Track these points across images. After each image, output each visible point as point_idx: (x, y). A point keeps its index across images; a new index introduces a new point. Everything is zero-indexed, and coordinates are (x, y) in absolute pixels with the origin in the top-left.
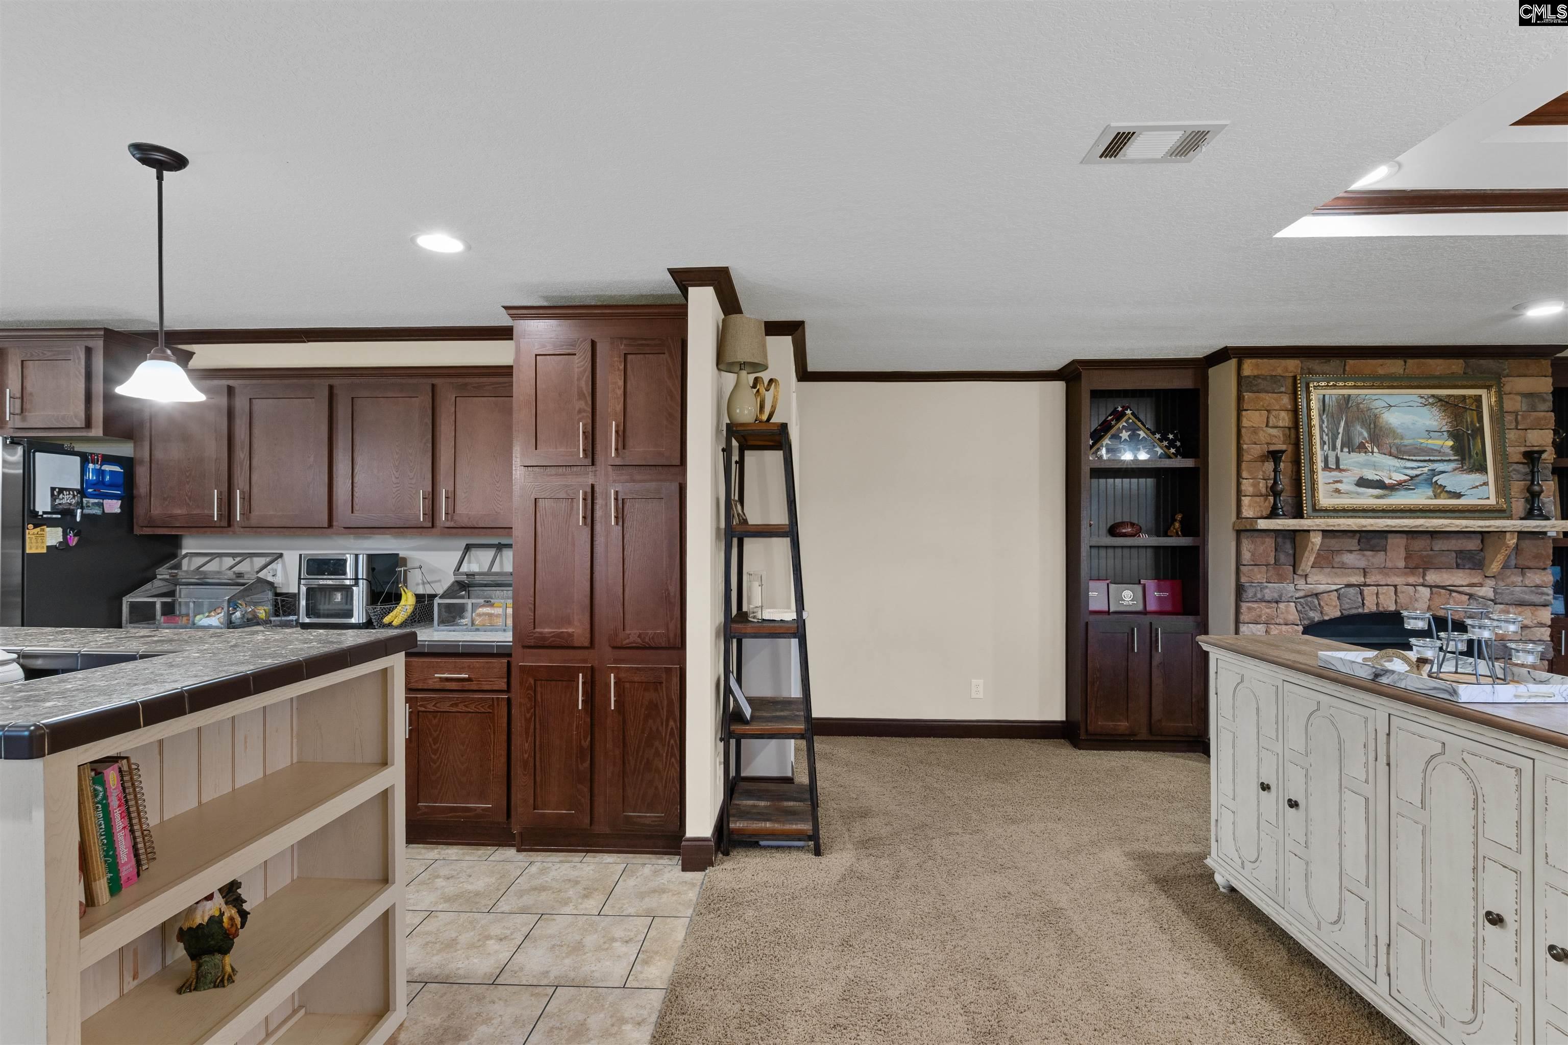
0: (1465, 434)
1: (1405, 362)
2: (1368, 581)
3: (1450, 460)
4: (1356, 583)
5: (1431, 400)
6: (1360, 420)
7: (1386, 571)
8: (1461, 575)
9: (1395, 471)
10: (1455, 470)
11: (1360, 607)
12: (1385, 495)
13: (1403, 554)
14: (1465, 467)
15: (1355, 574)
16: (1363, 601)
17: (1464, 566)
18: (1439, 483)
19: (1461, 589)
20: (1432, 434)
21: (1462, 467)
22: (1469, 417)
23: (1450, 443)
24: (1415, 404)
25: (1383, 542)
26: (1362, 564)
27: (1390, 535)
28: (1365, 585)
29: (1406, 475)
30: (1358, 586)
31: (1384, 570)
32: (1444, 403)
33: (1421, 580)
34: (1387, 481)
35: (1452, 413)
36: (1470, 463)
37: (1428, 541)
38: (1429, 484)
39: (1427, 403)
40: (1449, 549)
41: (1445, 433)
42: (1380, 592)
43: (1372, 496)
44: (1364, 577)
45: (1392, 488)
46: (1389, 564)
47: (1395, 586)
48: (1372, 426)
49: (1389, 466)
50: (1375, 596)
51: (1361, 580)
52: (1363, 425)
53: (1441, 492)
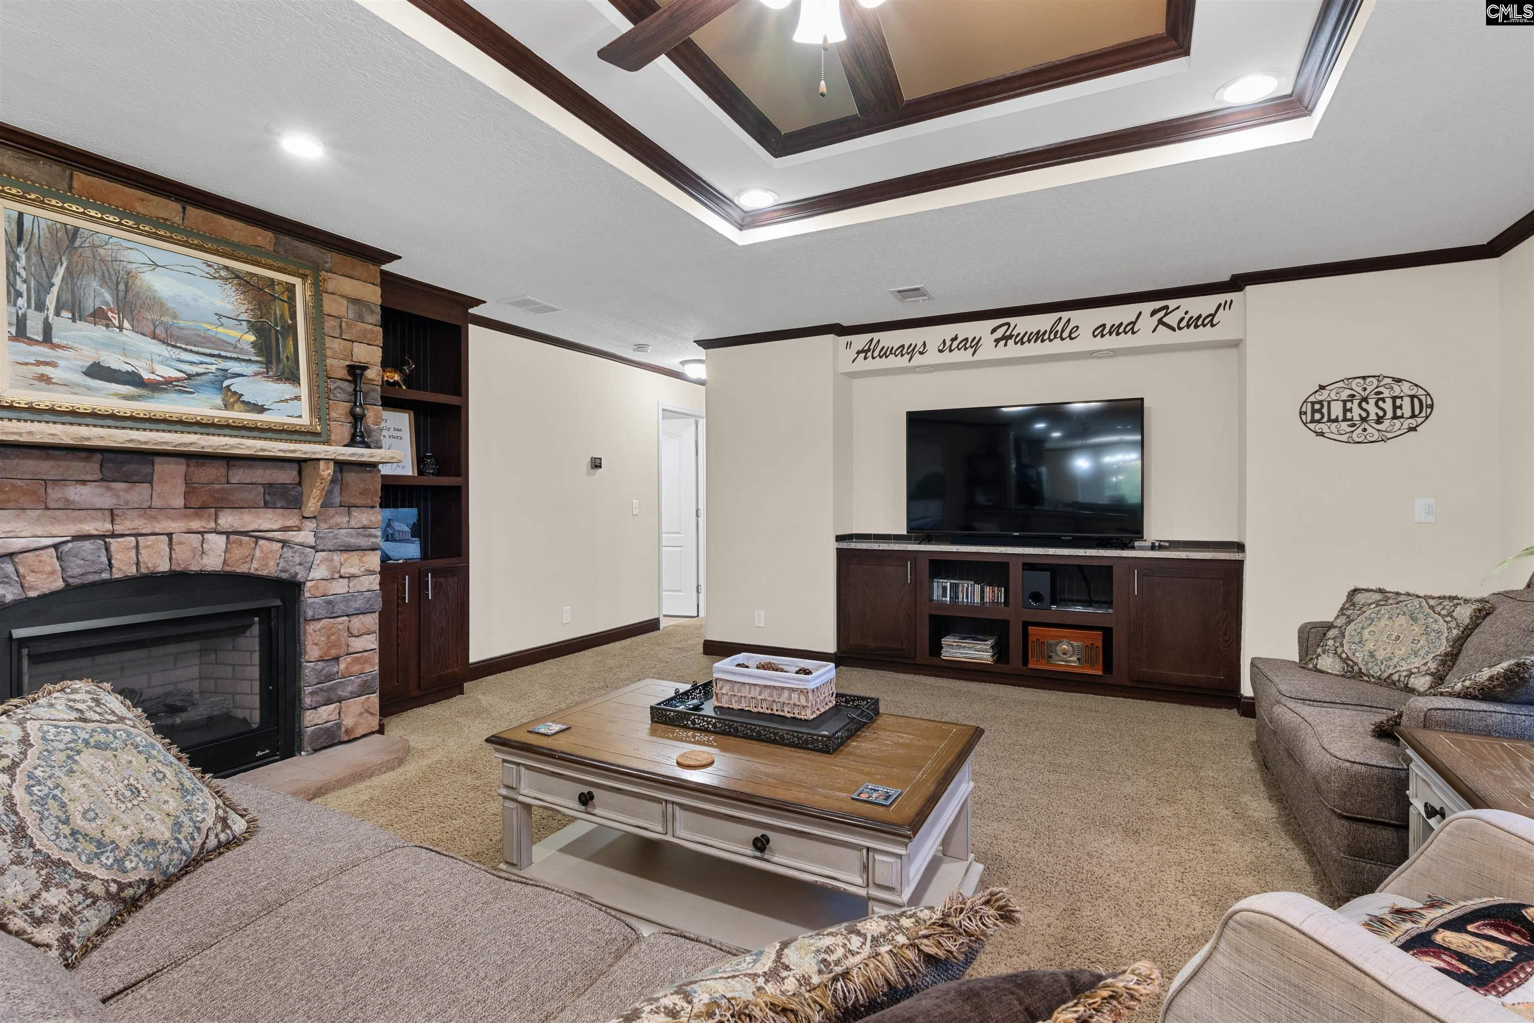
0: (273, 331)
1: (184, 209)
2: (119, 529)
3: (249, 361)
4: (95, 532)
5: (223, 273)
6: (99, 274)
7: (153, 513)
8: (270, 516)
9: (162, 363)
10: (256, 374)
11: (106, 570)
12: (139, 396)
13: (181, 488)
14: (271, 373)
15: (94, 519)
16: (109, 560)
17: (275, 504)
18: (233, 388)
19: (270, 535)
20: (223, 320)
21: (267, 373)
22: (279, 308)
23: (252, 338)
24: (199, 273)
25: (146, 469)
26: (107, 501)
27: (158, 460)
28: (113, 535)
29: (181, 371)
30: (102, 537)
31: (147, 511)
32: (244, 283)
33: (213, 525)
34: (146, 376)
35: (254, 298)
36: (277, 369)
37: (223, 471)
38: (216, 388)
39: (217, 275)
40: (253, 481)
41: (244, 323)
42: (141, 544)
43: (115, 394)
44: (112, 522)
45: (156, 387)
46: (157, 502)
47: (170, 535)
48: (122, 287)
49: (151, 353)
50: (134, 551)
51: (104, 526)
52: (103, 281)
53: (235, 402)
